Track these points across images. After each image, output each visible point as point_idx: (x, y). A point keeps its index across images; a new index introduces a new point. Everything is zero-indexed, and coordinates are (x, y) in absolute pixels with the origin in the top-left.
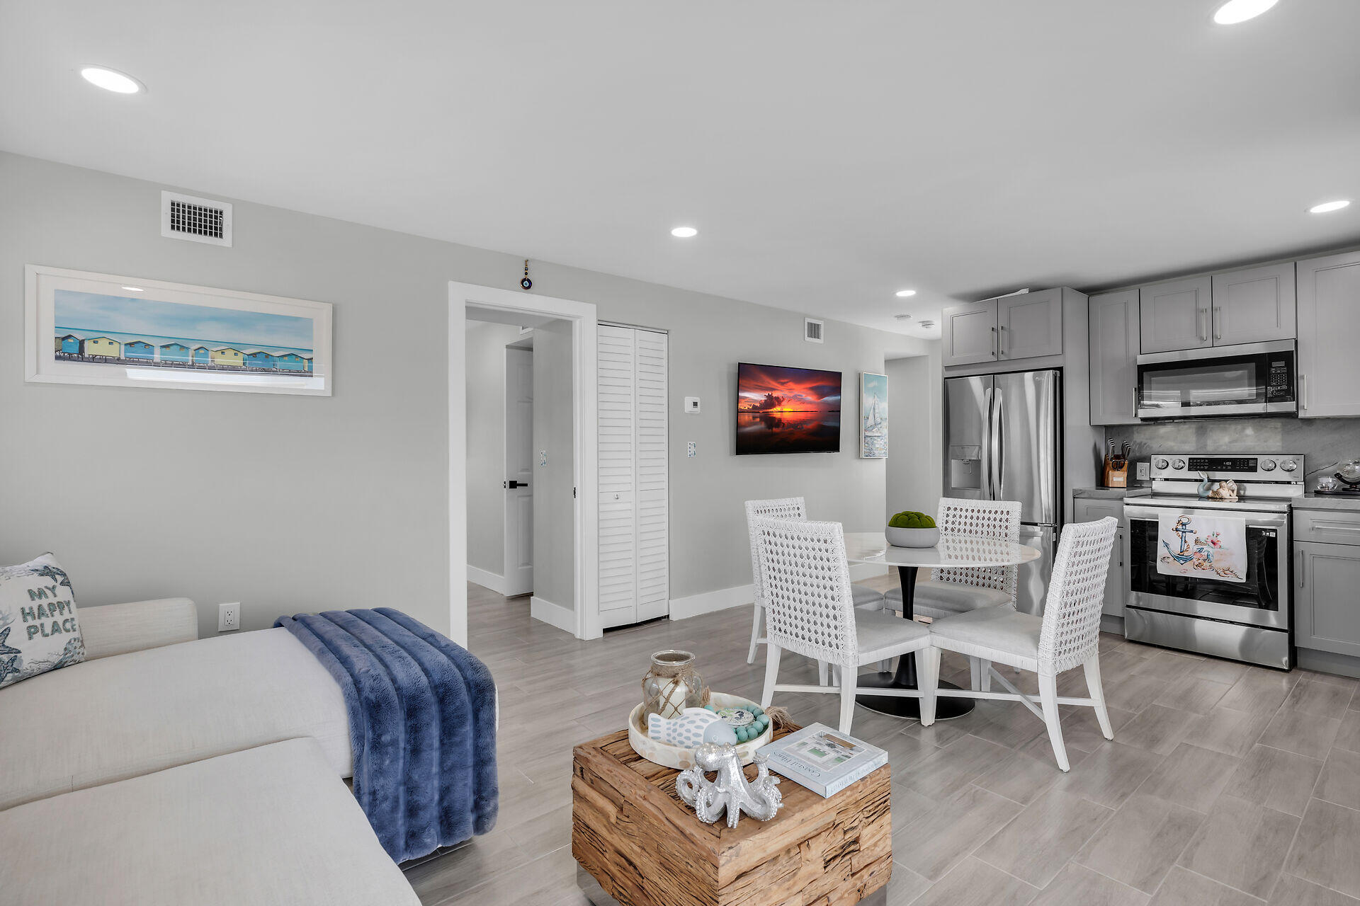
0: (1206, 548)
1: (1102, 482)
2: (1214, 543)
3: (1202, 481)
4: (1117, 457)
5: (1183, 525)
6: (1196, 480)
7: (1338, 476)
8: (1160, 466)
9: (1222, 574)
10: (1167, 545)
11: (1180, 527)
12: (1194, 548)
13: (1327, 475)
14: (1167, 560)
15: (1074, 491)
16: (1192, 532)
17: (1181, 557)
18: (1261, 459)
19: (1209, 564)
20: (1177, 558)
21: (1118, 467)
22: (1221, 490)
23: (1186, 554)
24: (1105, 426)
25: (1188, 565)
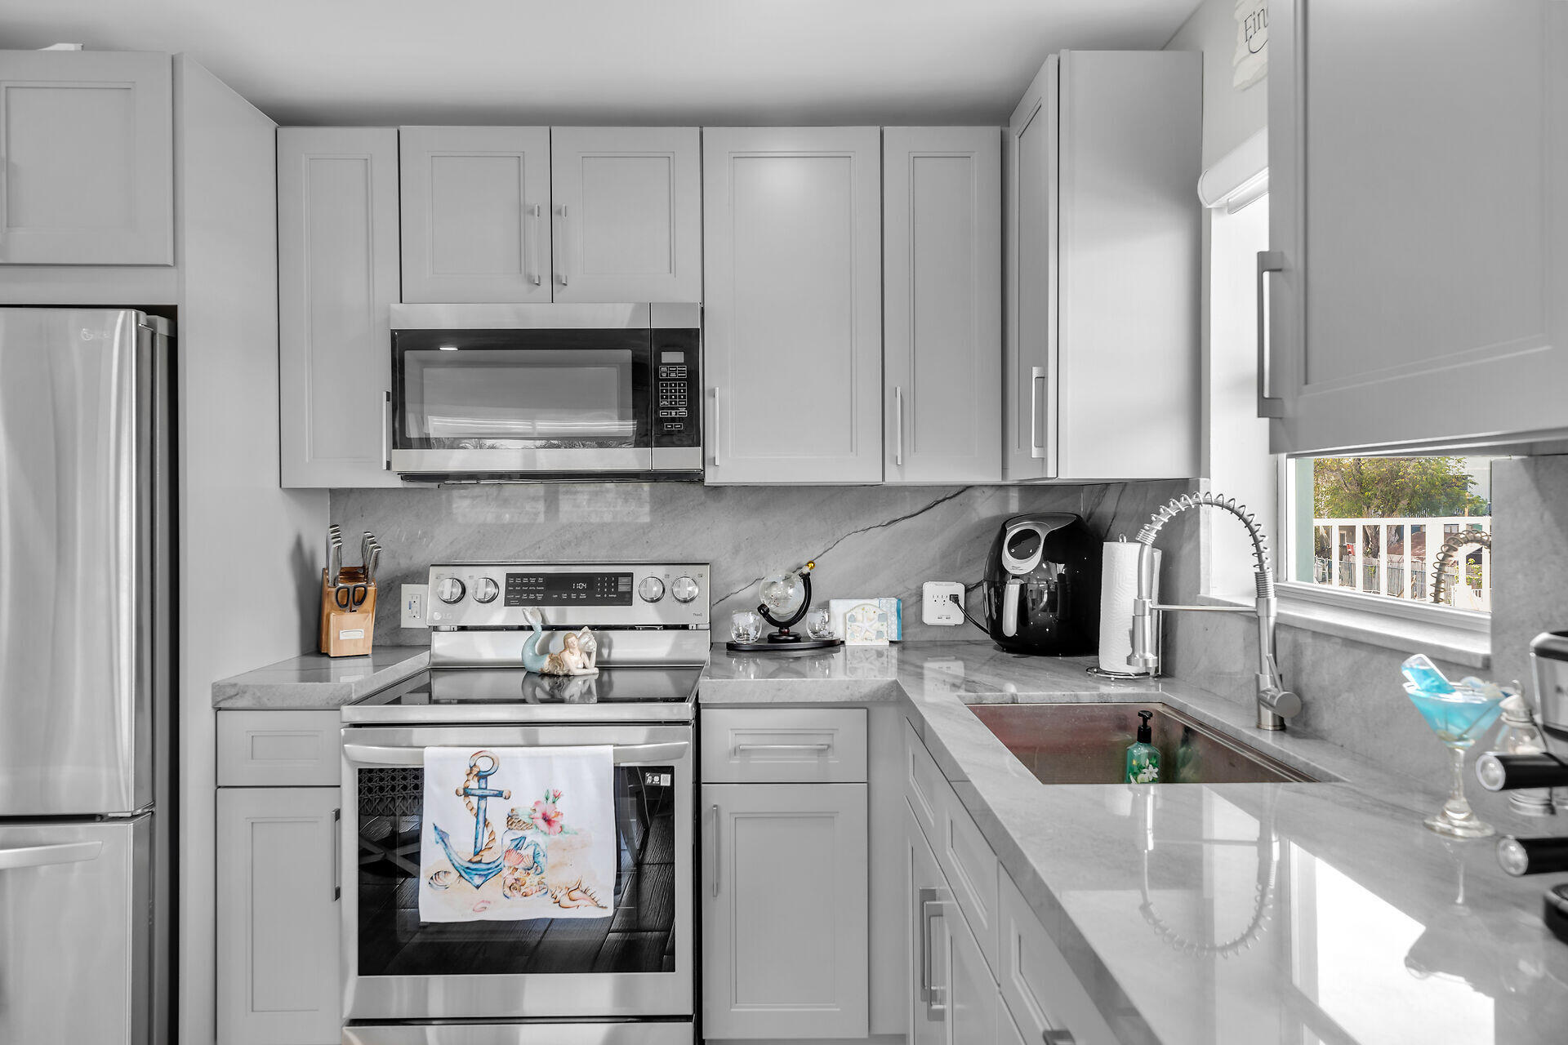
0: (531, 836)
1: (315, 643)
2: (548, 820)
3: (530, 628)
4: (351, 574)
5: (482, 776)
6: (521, 628)
7: (763, 610)
8: (446, 596)
9: (565, 901)
10: (443, 837)
11: (474, 784)
12: (504, 838)
13: (742, 607)
14: (442, 878)
15: (217, 689)
16: (500, 794)
17: (476, 869)
18: (640, 573)
19: (537, 878)
20: (465, 872)
21: (351, 602)
22: (567, 656)
23: (487, 857)
24: (331, 491)
25: (493, 889)
